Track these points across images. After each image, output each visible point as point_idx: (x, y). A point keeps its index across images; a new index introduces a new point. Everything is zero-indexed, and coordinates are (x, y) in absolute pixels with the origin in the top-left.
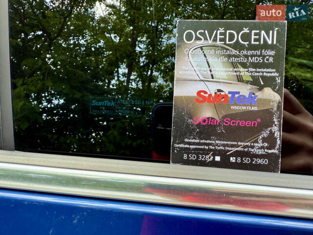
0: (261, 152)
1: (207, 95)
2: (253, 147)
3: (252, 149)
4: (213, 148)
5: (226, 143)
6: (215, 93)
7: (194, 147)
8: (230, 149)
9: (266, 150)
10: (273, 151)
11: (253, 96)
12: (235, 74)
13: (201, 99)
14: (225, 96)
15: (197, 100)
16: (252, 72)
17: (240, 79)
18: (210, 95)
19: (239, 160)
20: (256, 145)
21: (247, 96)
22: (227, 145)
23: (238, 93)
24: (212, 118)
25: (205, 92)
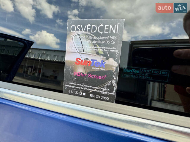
0: (105, 93)
1: (80, 61)
2: (102, 90)
3: (101, 91)
4: (83, 88)
5: (88, 86)
6: (85, 60)
7: (74, 87)
8: (90, 90)
9: (108, 93)
10: (111, 93)
11: (103, 62)
12: (95, 50)
13: (78, 63)
14: (89, 62)
15: (76, 63)
16: (103, 49)
17: (97, 53)
18: (82, 61)
19: (94, 96)
20: (103, 89)
21: (100, 63)
22: (89, 88)
23: (96, 60)
24: (83, 73)
25: (80, 59)
